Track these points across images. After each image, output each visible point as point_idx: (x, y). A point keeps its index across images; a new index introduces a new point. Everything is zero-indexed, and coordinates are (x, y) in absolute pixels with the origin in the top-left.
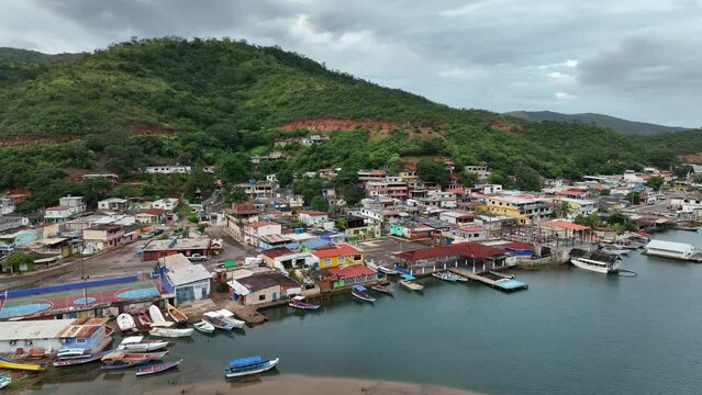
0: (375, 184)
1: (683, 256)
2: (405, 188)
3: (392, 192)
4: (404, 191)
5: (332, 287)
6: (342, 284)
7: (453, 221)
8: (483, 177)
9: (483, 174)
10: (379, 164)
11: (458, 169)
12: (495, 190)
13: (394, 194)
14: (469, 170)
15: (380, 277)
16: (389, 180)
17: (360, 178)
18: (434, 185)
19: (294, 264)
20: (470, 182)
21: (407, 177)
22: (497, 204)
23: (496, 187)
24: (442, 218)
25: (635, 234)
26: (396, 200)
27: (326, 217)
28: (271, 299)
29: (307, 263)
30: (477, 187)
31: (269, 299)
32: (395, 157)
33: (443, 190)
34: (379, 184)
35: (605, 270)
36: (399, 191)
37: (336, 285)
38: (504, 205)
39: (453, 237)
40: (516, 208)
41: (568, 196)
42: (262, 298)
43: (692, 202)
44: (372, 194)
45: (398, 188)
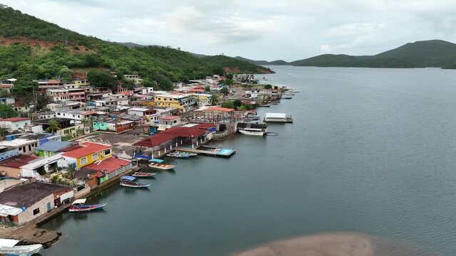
0: (55, 91)
1: (283, 120)
2: (83, 93)
3: (72, 96)
4: (82, 96)
5: (99, 183)
6: (107, 178)
7: (142, 114)
8: (137, 83)
9: (138, 80)
10: (52, 75)
11: (120, 78)
12: (149, 91)
13: (74, 99)
14: (127, 78)
15: (133, 165)
16: (67, 88)
17: (40, 87)
18: (106, 89)
19: (46, 169)
20: (130, 86)
21: (81, 84)
22: (162, 100)
23: (149, 89)
24: (130, 113)
25: (249, 112)
26: (81, 103)
27: (29, 122)
28: (46, 210)
29: (59, 165)
30: (136, 89)
31: (43, 210)
32: (65, 69)
33: (113, 93)
34: (60, 91)
35: (262, 134)
36: (77, 96)
37: (102, 180)
38: (168, 100)
39: (157, 125)
40: (177, 101)
41: (196, 92)
42: (36, 212)
43: (256, 92)
44: (55, 99)
45: (77, 93)
